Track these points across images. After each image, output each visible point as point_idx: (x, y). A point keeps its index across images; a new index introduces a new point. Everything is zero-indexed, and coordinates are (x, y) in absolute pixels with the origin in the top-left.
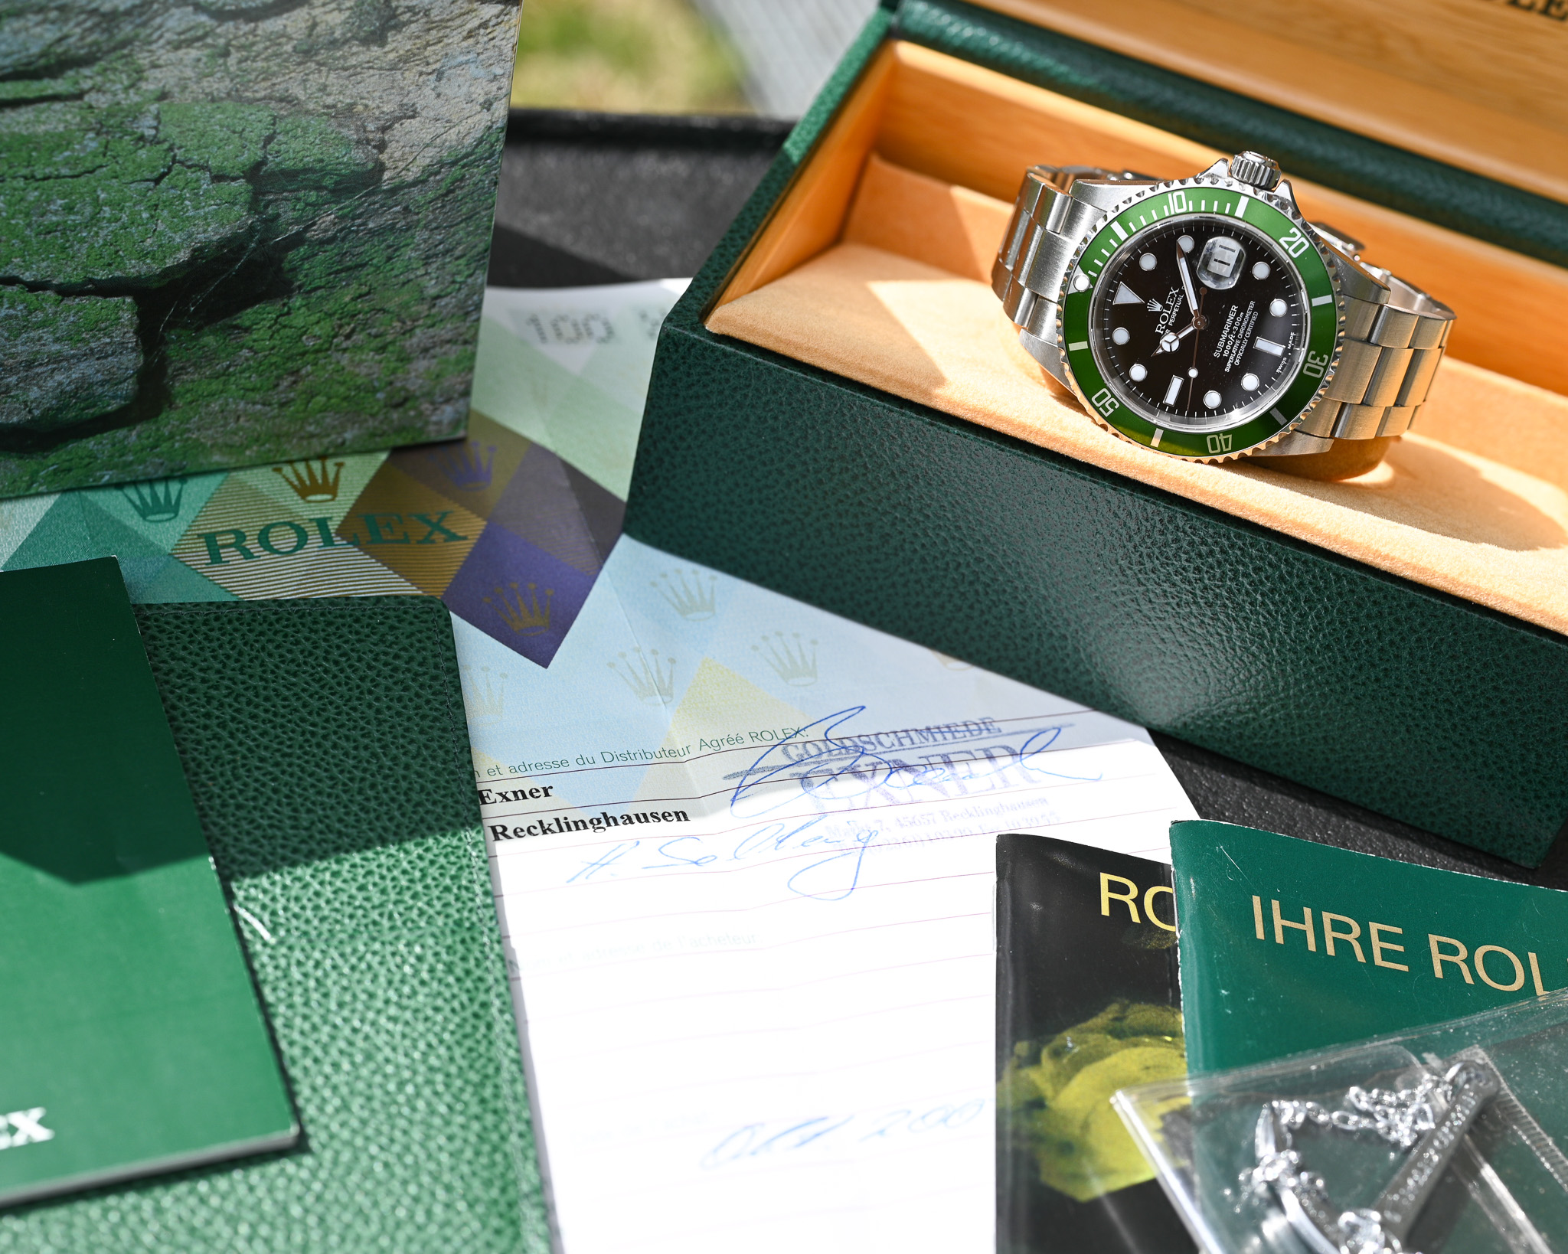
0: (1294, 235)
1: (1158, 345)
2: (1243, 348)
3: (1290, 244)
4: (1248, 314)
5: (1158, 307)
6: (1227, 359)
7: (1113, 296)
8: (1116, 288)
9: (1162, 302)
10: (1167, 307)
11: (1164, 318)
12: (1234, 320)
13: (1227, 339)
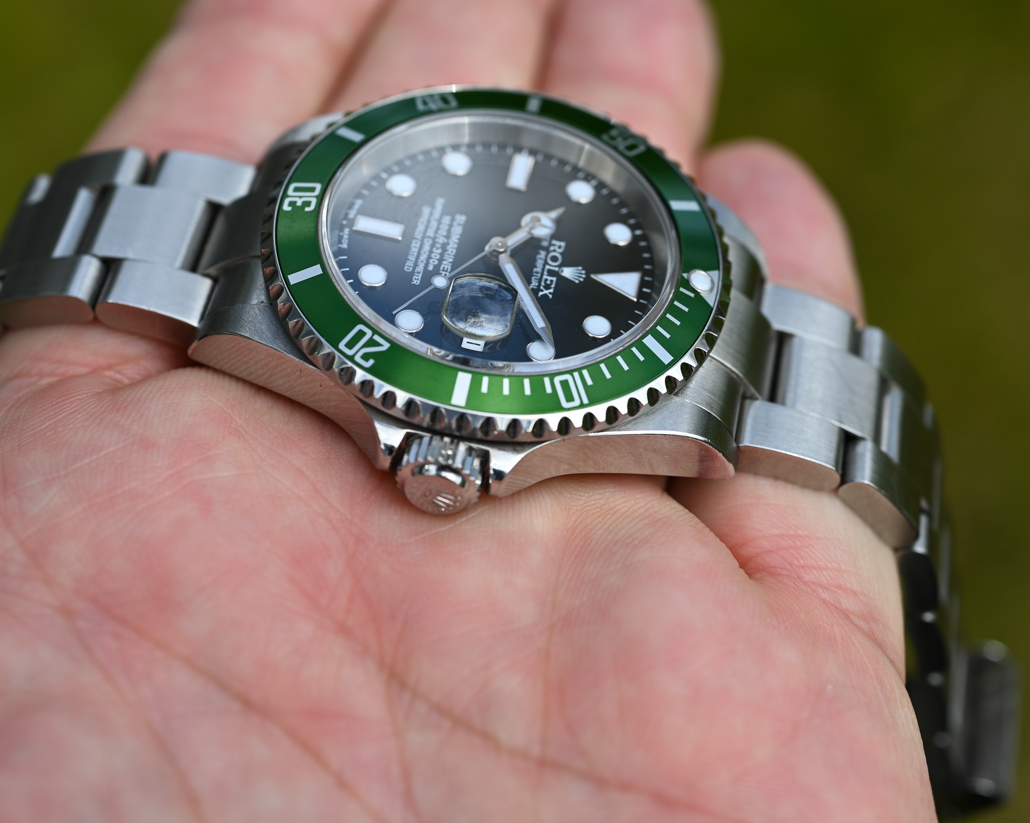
0: (366, 357)
1: (558, 222)
2: (421, 228)
3: (371, 343)
4: (420, 268)
5: (568, 273)
6: (444, 213)
7: (642, 284)
8: (640, 294)
9: (562, 280)
10: (551, 273)
11: (554, 259)
12: (441, 260)
13: (448, 236)
